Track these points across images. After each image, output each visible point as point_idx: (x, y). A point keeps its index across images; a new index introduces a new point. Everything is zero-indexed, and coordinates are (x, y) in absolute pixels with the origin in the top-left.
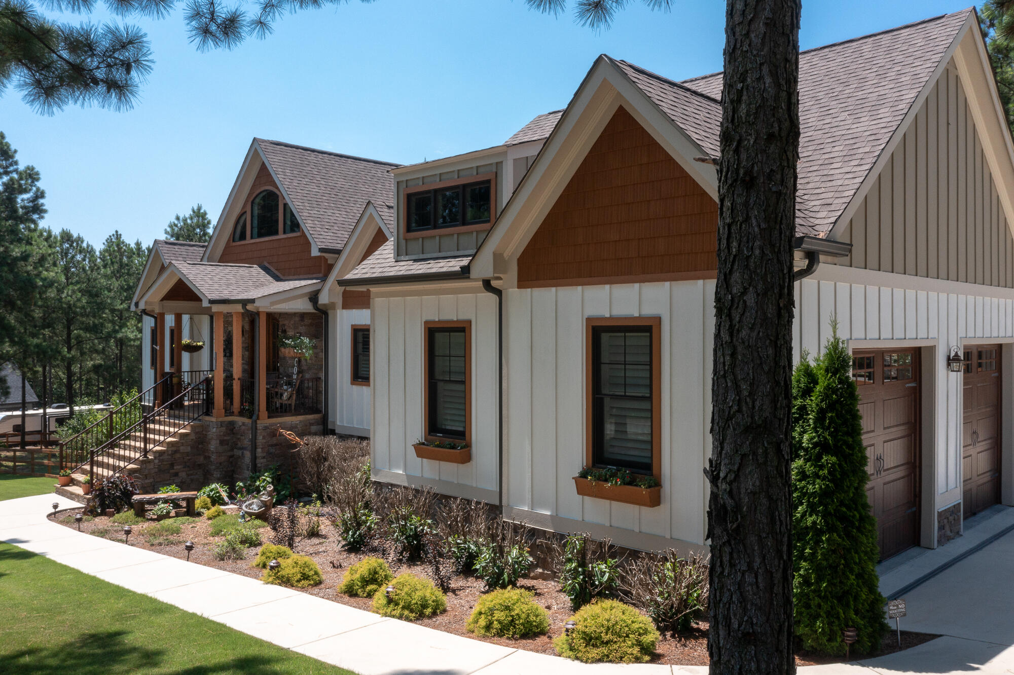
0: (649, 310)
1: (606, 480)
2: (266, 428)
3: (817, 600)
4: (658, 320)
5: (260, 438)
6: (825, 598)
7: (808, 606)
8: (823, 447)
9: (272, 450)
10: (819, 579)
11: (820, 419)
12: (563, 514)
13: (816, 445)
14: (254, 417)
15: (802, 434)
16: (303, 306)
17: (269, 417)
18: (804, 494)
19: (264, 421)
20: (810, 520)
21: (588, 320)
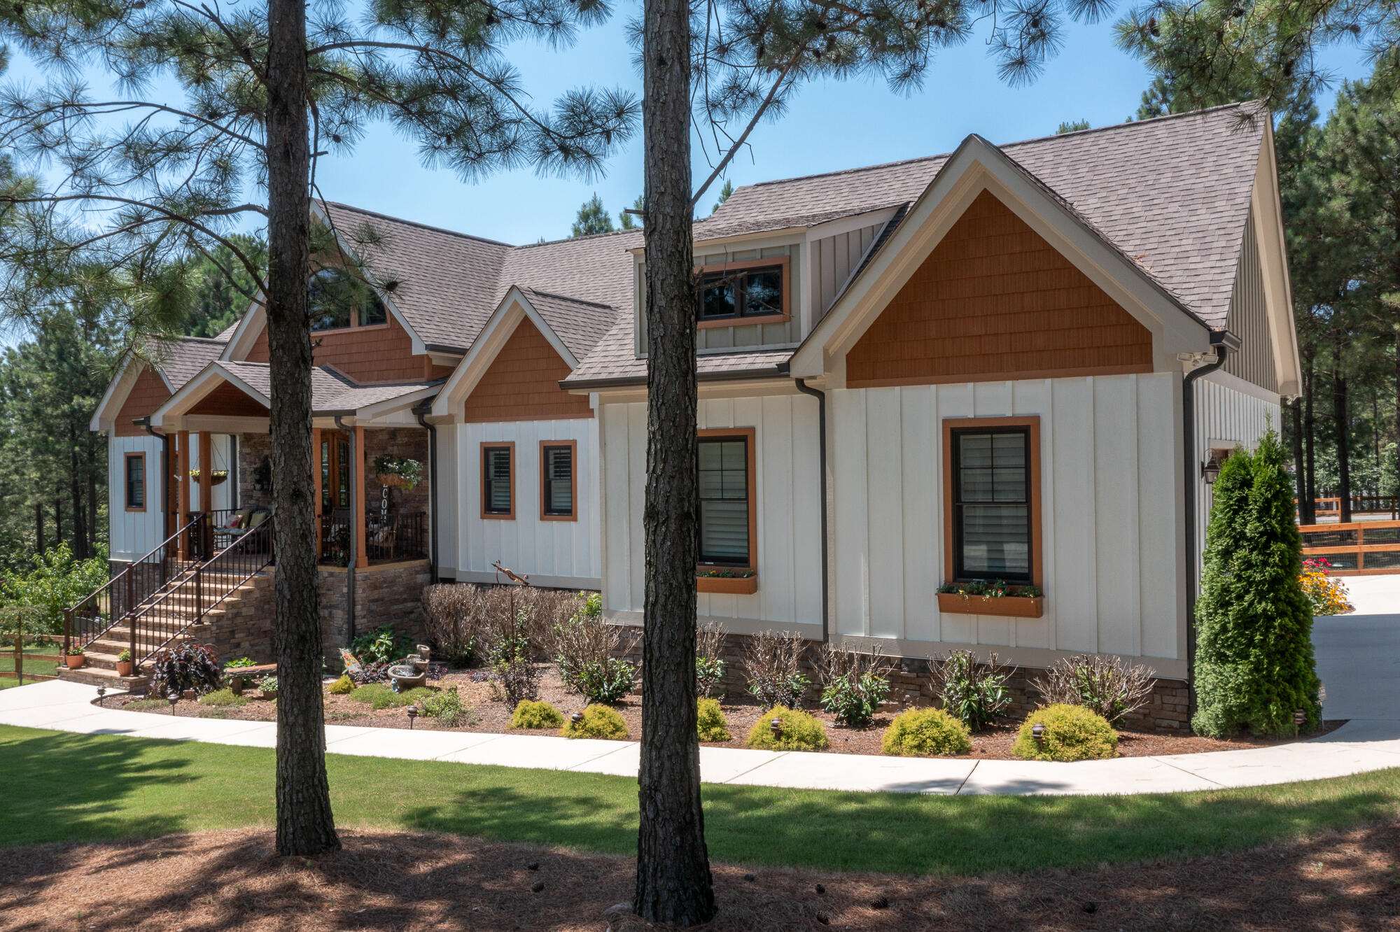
0: (1023, 409)
1: (980, 593)
2: (366, 578)
3: (1267, 686)
4: (1036, 419)
5: (360, 593)
6: (1276, 683)
7: (1258, 692)
8: (1271, 535)
9: (374, 607)
10: (1271, 663)
11: (1265, 510)
12: (914, 636)
13: (1262, 534)
14: (351, 564)
15: (1245, 524)
16: (406, 419)
17: (370, 564)
18: (1250, 584)
19: (365, 571)
20: (1260, 608)
21: (945, 421)
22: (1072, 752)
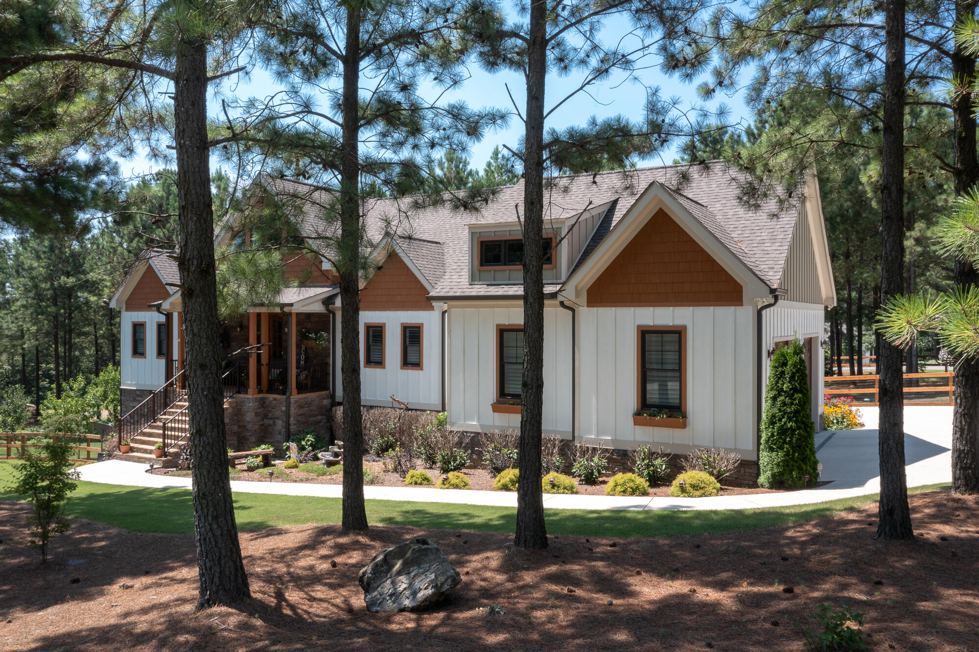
0: (678, 322)
2: (296, 402)
4: (685, 327)
5: (293, 410)
7: (788, 466)
9: (300, 419)
14: (288, 394)
17: (298, 393)
19: (295, 397)
21: (638, 326)
22: (697, 493)
